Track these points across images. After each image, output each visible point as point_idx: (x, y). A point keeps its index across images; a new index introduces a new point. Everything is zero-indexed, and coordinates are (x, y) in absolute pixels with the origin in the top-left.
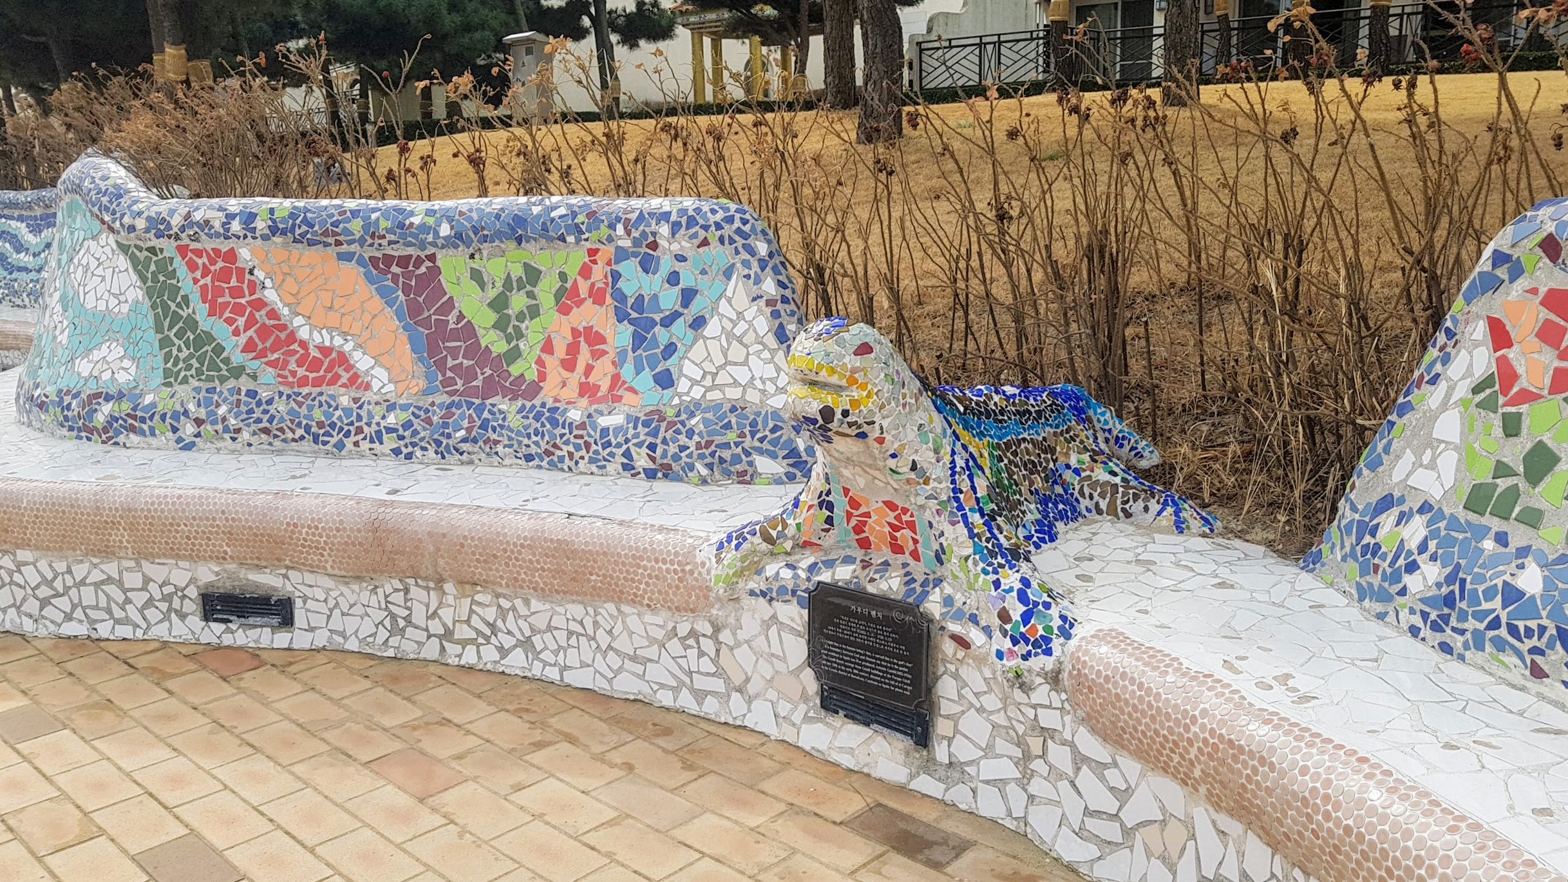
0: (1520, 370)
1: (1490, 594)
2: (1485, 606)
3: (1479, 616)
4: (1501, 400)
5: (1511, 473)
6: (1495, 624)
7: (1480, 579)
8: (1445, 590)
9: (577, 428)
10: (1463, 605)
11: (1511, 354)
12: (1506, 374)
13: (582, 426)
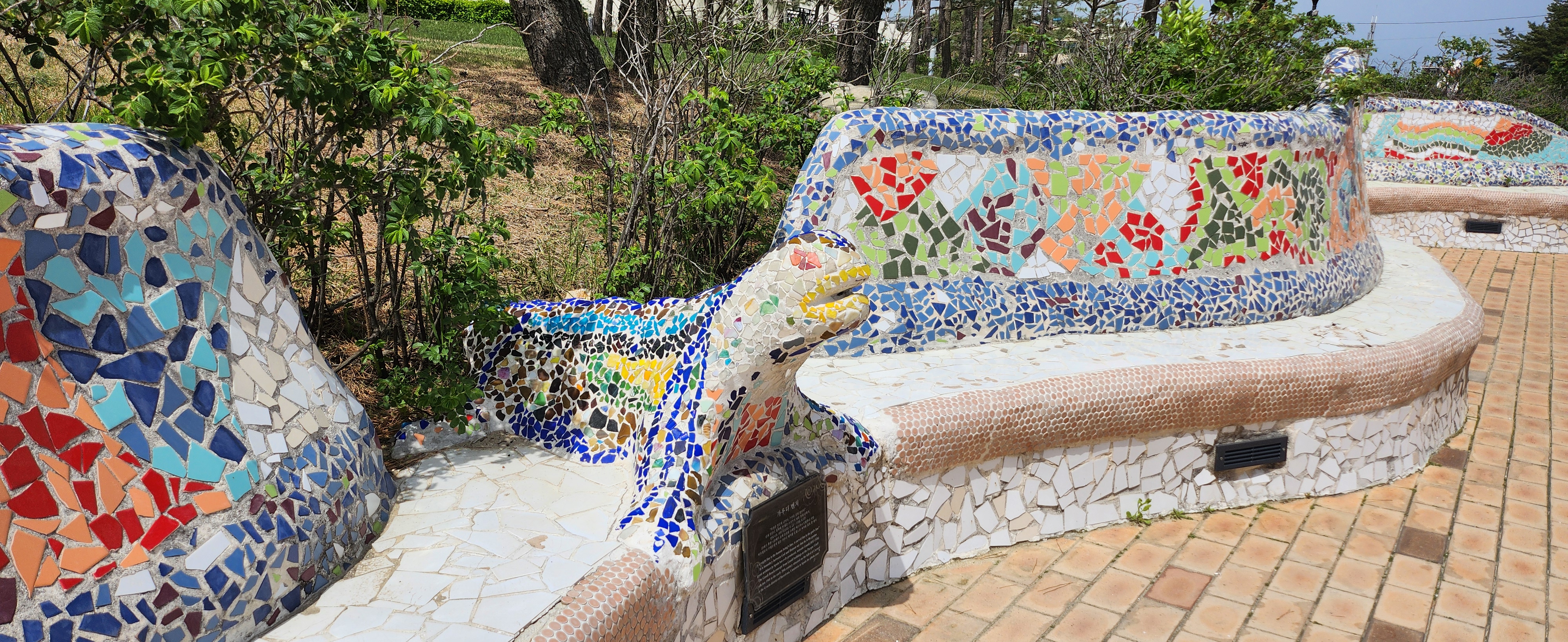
0: (882, 201)
1: (929, 311)
2: (930, 318)
3: (929, 325)
4: (878, 219)
5: (900, 253)
6: (939, 324)
7: (919, 308)
8: (904, 321)
9: (160, 603)
10: (919, 323)
11: (874, 193)
12: (876, 205)
13: (166, 594)
